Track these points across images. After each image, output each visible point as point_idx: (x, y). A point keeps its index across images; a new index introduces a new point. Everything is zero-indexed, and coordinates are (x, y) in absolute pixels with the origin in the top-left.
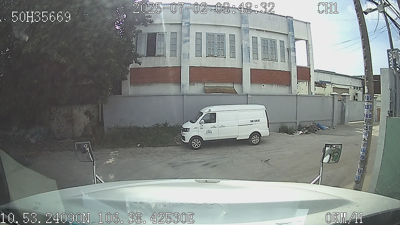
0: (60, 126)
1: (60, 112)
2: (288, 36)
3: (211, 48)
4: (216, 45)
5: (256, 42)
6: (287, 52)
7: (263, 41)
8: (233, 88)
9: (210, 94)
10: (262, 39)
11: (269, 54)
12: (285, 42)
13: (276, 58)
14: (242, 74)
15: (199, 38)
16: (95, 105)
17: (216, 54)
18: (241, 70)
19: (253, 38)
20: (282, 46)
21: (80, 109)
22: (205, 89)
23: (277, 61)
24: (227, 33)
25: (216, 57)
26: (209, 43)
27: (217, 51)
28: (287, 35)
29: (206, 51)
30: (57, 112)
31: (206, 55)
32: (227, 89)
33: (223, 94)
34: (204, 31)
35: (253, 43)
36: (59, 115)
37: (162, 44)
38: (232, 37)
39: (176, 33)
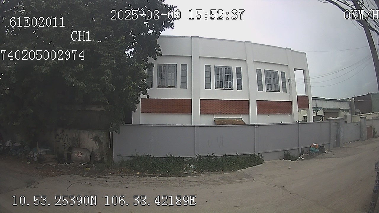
1: (67, 135)
2: (288, 67)
3: (220, 81)
4: (224, 78)
5: (260, 74)
6: (288, 81)
7: (266, 73)
8: (241, 120)
9: (220, 125)
10: (265, 71)
11: (273, 86)
12: (285, 73)
13: (278, 89)
14: (249, 105)
15: (209, 71)
16: (105, 132)
17: (225, 87)
18: (248, 101)
19: (257, 70)
20: (283, 78)
21: (88, 134)
22: (214, 121)
23: (280, 92)
24: (234, 66)
25: (224, 89)
26: (217, 76)
27: (225, 84)
28: (286, 67)
29: (215, 83)
31: (215, 87)
32: (236, 120)
33: (233, 125)
34: (213, 64)
35: (257, 75)
36: (66, 137)
37: (172, 76)
38: (239, 70)
39: (186, 65)
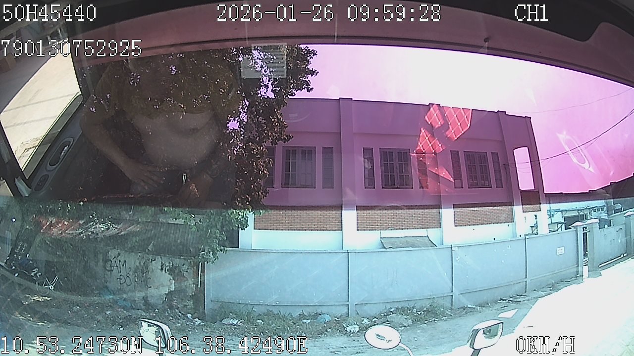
0: (123, 284)
1: (125, 261)
3: (389, 174)
4: (397, 168)
5: (457, 159)
6: (504, 169)
7: (467, 157)
8: (428, 239)
10: (466, 153)
11: (479, 178)
12: (499, 154)
13: (488, 183)
14: (439, 214)
15: (370, 157)
17: (398, 183)
18: (438, 207)
19: (452, 153)
20: (496, 162)
21: (162, 263)
22: (382, 242)
23: (491, 187)
25: (397, 188)
26: (385, 167)
27: (399, 178)
29: (382, 179)
30: (120, 261)
31: (382, 185)
32: (418, 239)
33: (413, 249)
34: (376, 146)
35: (453, 161)
36: (123, 265)
37: (308, 167)
39: (332, 148)
